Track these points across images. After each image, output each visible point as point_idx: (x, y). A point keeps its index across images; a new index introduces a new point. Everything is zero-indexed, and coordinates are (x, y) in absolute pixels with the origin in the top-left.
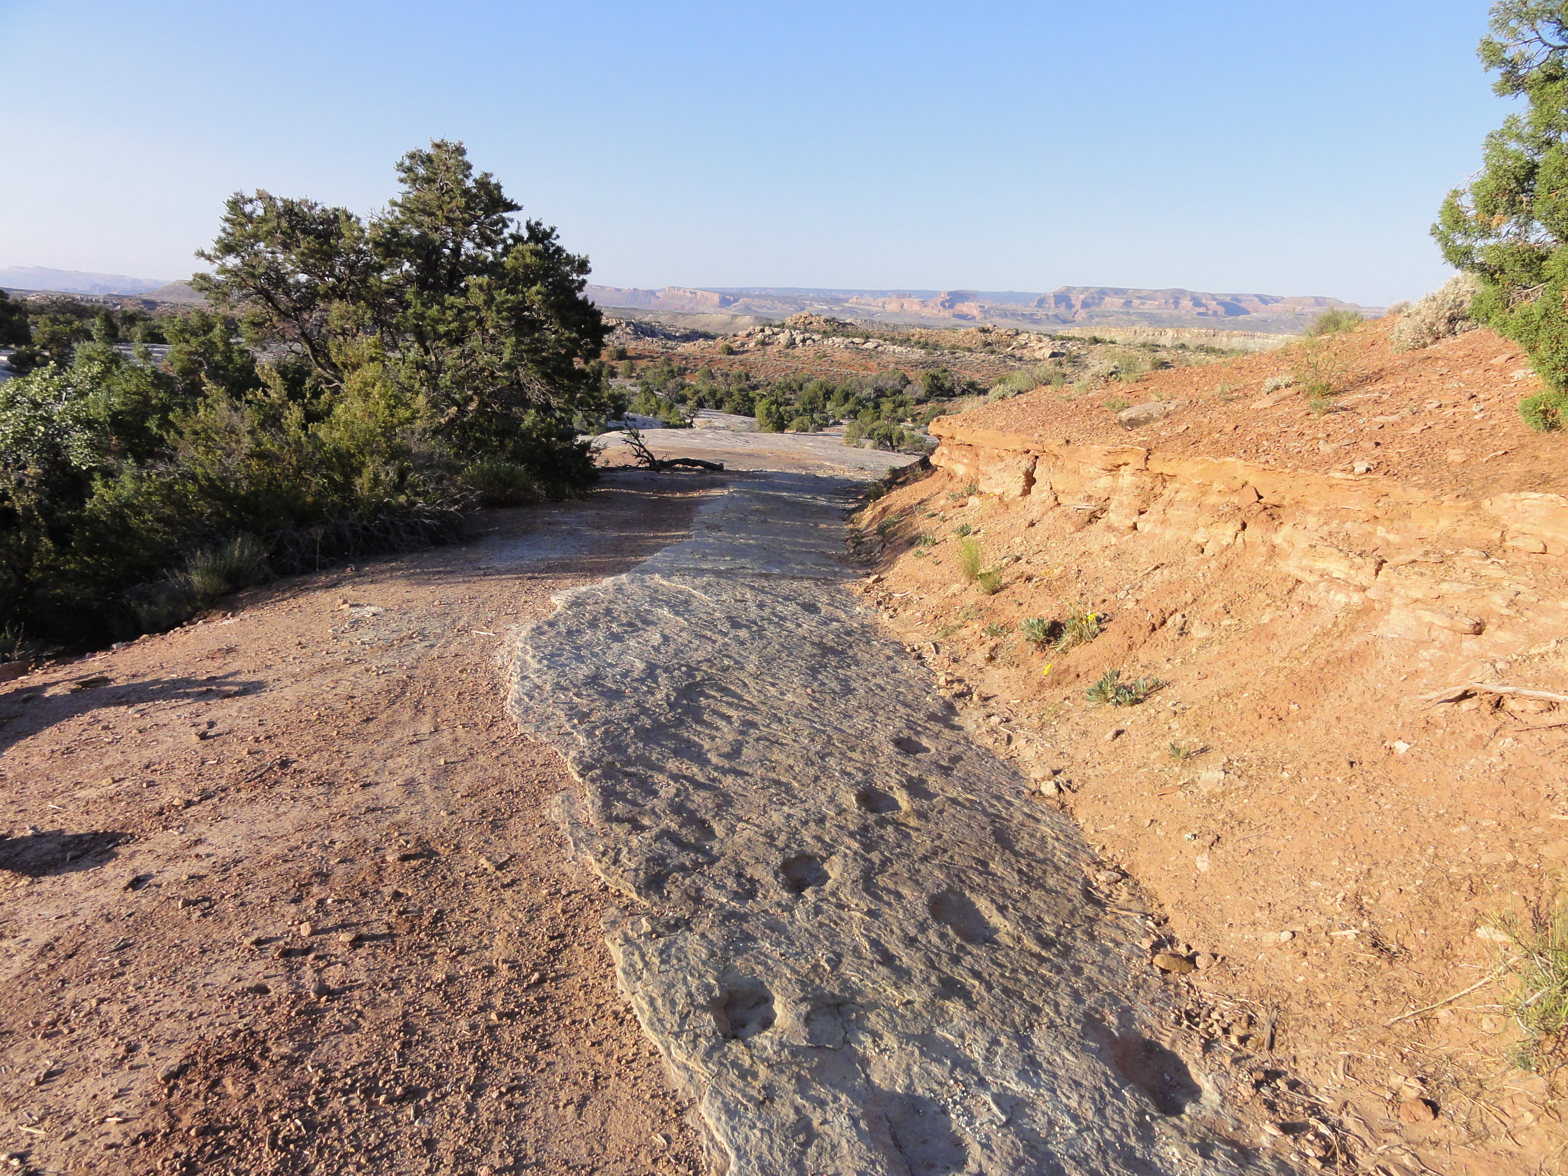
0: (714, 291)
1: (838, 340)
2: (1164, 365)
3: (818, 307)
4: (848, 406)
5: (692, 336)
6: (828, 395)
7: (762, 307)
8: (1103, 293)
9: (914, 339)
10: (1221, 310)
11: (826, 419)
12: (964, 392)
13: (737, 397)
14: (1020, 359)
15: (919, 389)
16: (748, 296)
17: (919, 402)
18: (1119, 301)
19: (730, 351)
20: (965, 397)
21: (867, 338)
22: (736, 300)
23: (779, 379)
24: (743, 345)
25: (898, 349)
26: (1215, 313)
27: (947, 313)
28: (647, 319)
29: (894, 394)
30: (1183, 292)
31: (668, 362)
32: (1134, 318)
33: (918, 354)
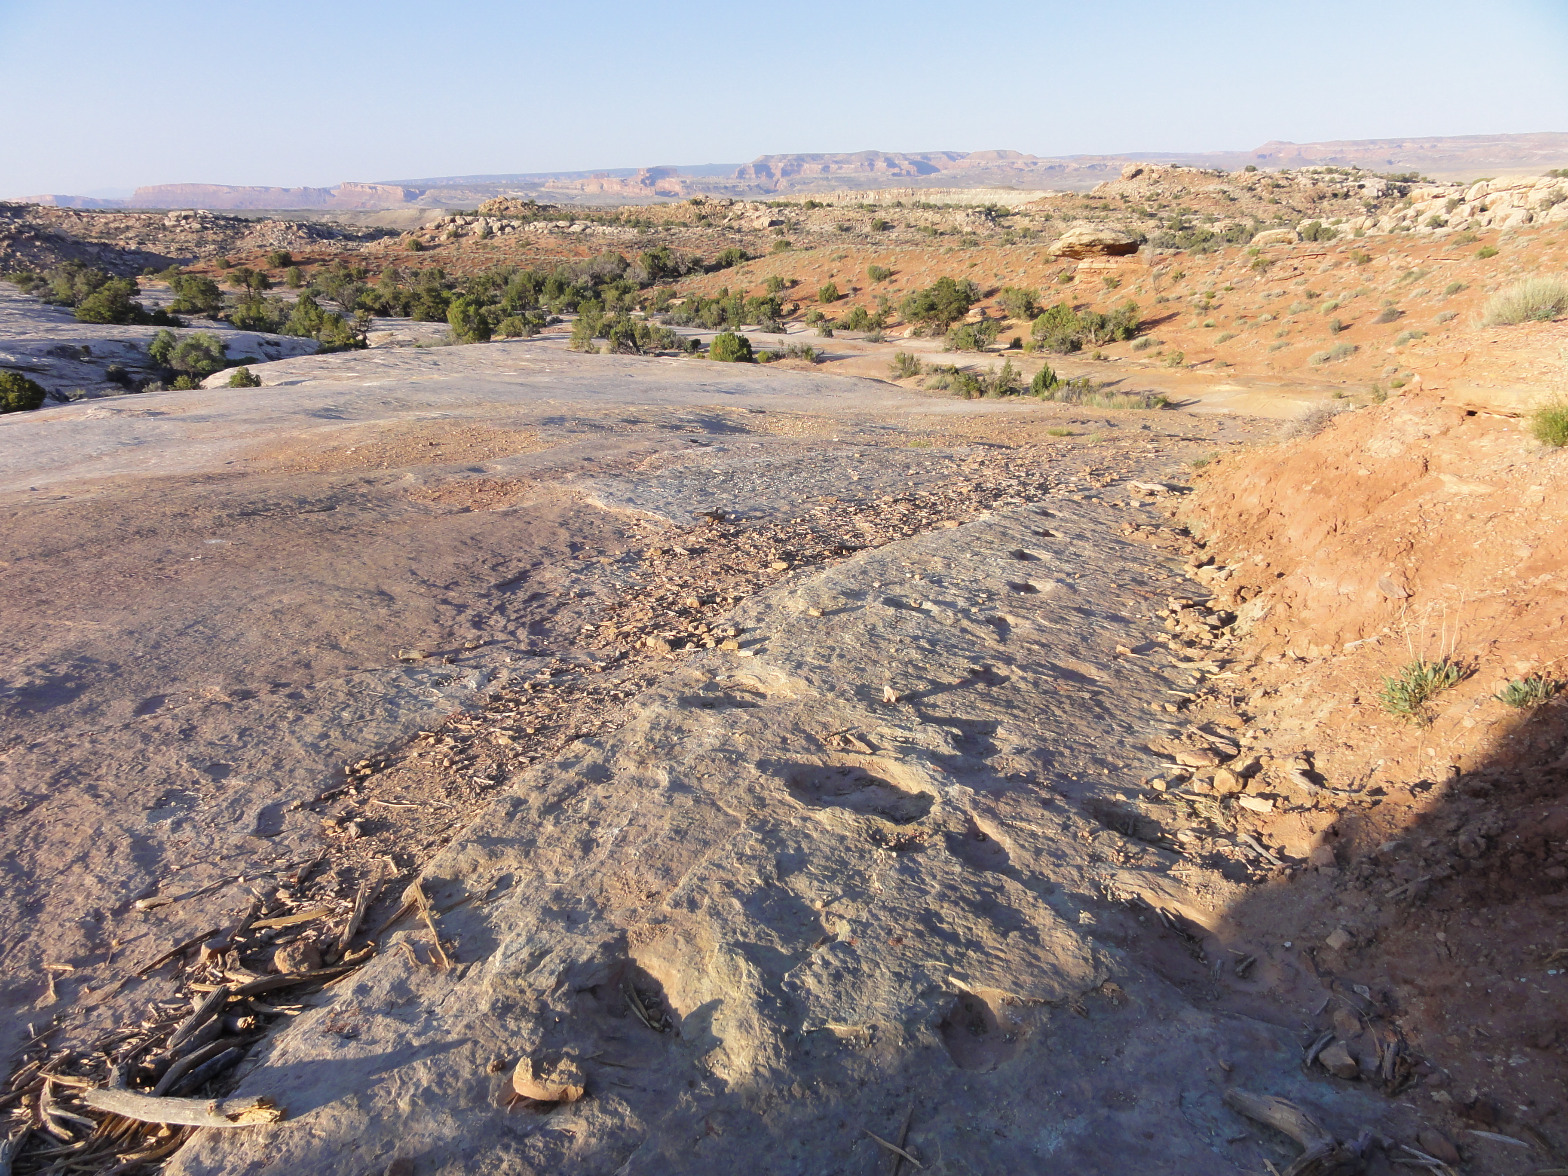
0: (397, 184)
1: (541, 225)
2: (885, 226)
3: (512, 194)
4: (564, 299)
5: (375, 235)
6: (539, 287)
7: (452, 198)
8: (800, 159)
9: (624, 218)
10: (913, 169)
11: (541, 317)
12: (689, 271)
13: (426, 298)
14: (739, 231)
15: (639, 271)
16: (434, 187)
17: (643, 286)
18: (817, 167)
19: (419, 247)
20: (692, 276)
21: (572, 220)
22: (422, 193)
23: (479, 273)
24: (433, 238)
25: (608, 230)
26: (908, 173)
27: (648, 191)
28: (324, 220)
29: (613, 279)
30: (876, 153)
31: (344, 264)
32: (833, 183)
33: (630, 234)
